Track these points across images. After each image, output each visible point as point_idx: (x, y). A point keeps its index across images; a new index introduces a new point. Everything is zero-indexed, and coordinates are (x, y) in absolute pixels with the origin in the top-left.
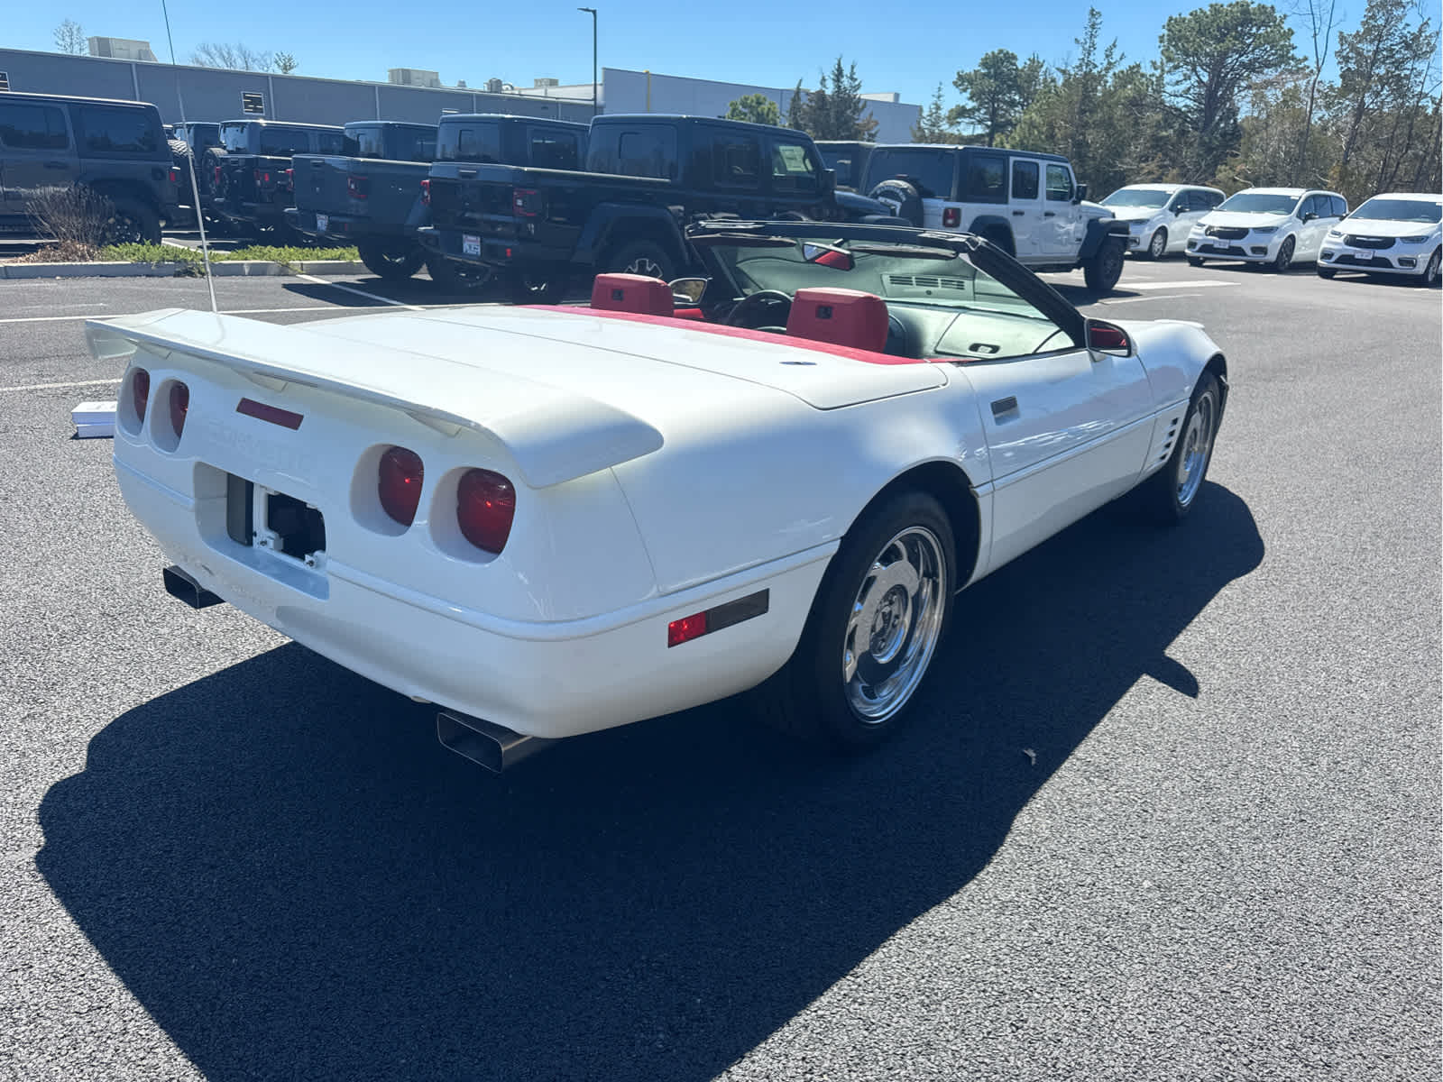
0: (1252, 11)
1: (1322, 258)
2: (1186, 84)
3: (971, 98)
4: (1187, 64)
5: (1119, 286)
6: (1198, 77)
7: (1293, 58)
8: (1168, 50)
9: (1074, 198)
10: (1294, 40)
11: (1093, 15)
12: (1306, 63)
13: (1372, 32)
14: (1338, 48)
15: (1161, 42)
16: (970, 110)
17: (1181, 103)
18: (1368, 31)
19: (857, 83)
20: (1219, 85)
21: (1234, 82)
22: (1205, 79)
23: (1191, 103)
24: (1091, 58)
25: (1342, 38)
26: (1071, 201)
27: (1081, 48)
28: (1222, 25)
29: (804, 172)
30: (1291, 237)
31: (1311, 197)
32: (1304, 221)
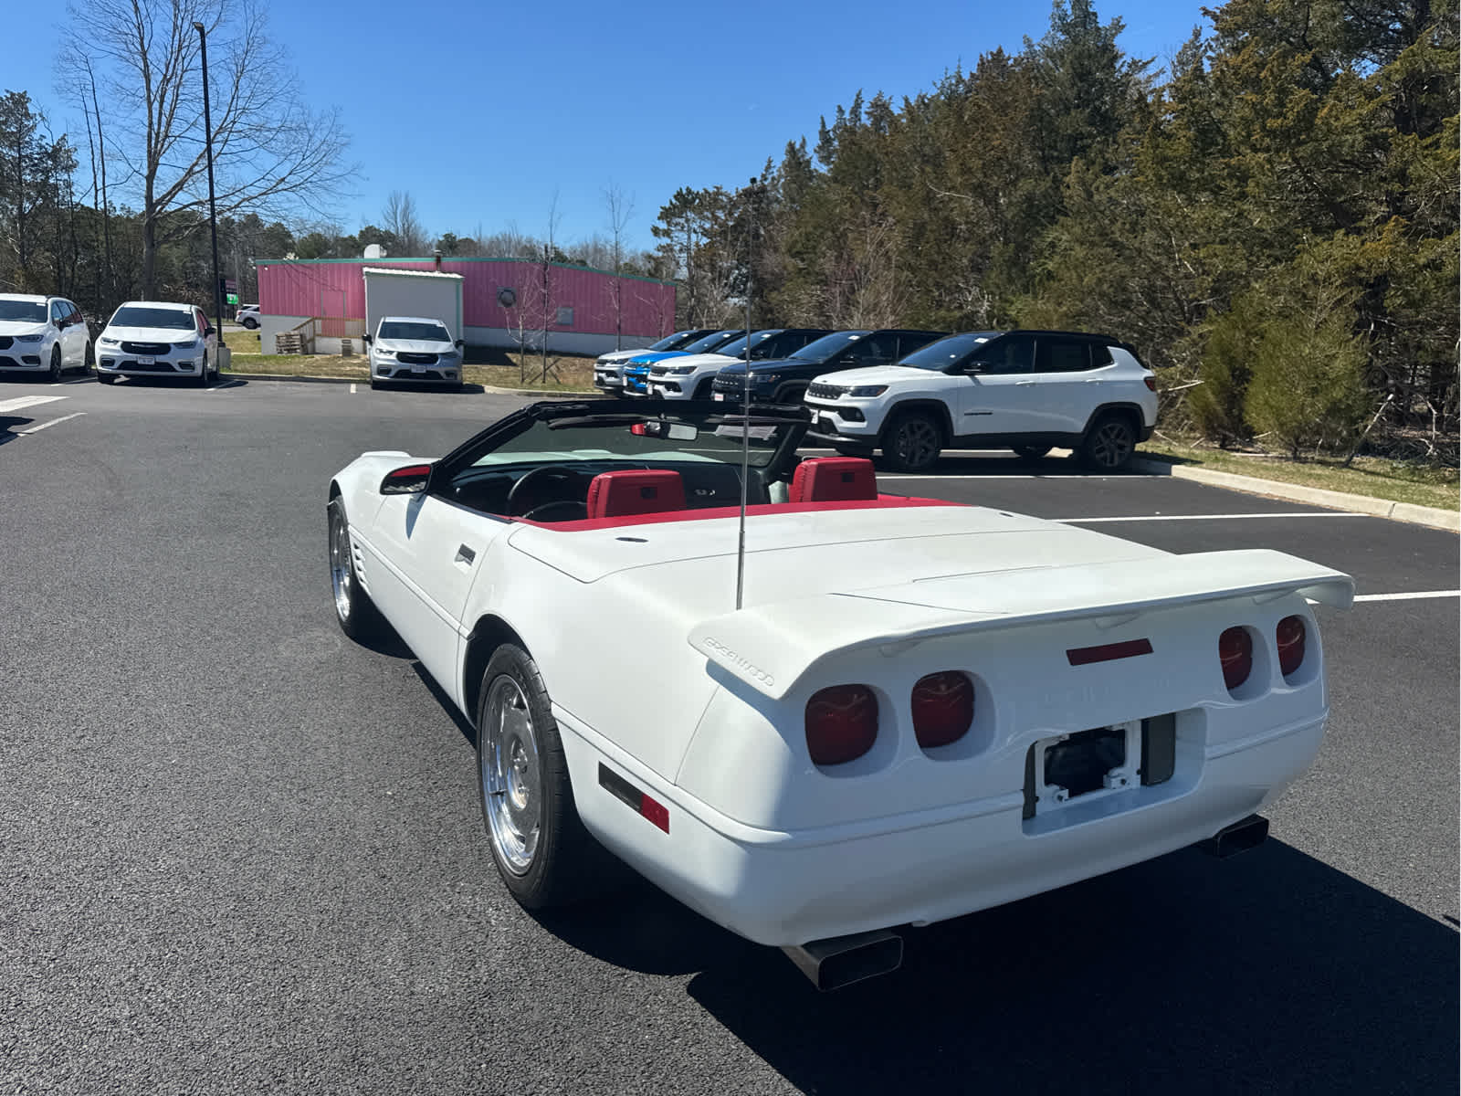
13: (12, 138)
30: (57, 345)
31: (55, 303)
32: (61, 329)
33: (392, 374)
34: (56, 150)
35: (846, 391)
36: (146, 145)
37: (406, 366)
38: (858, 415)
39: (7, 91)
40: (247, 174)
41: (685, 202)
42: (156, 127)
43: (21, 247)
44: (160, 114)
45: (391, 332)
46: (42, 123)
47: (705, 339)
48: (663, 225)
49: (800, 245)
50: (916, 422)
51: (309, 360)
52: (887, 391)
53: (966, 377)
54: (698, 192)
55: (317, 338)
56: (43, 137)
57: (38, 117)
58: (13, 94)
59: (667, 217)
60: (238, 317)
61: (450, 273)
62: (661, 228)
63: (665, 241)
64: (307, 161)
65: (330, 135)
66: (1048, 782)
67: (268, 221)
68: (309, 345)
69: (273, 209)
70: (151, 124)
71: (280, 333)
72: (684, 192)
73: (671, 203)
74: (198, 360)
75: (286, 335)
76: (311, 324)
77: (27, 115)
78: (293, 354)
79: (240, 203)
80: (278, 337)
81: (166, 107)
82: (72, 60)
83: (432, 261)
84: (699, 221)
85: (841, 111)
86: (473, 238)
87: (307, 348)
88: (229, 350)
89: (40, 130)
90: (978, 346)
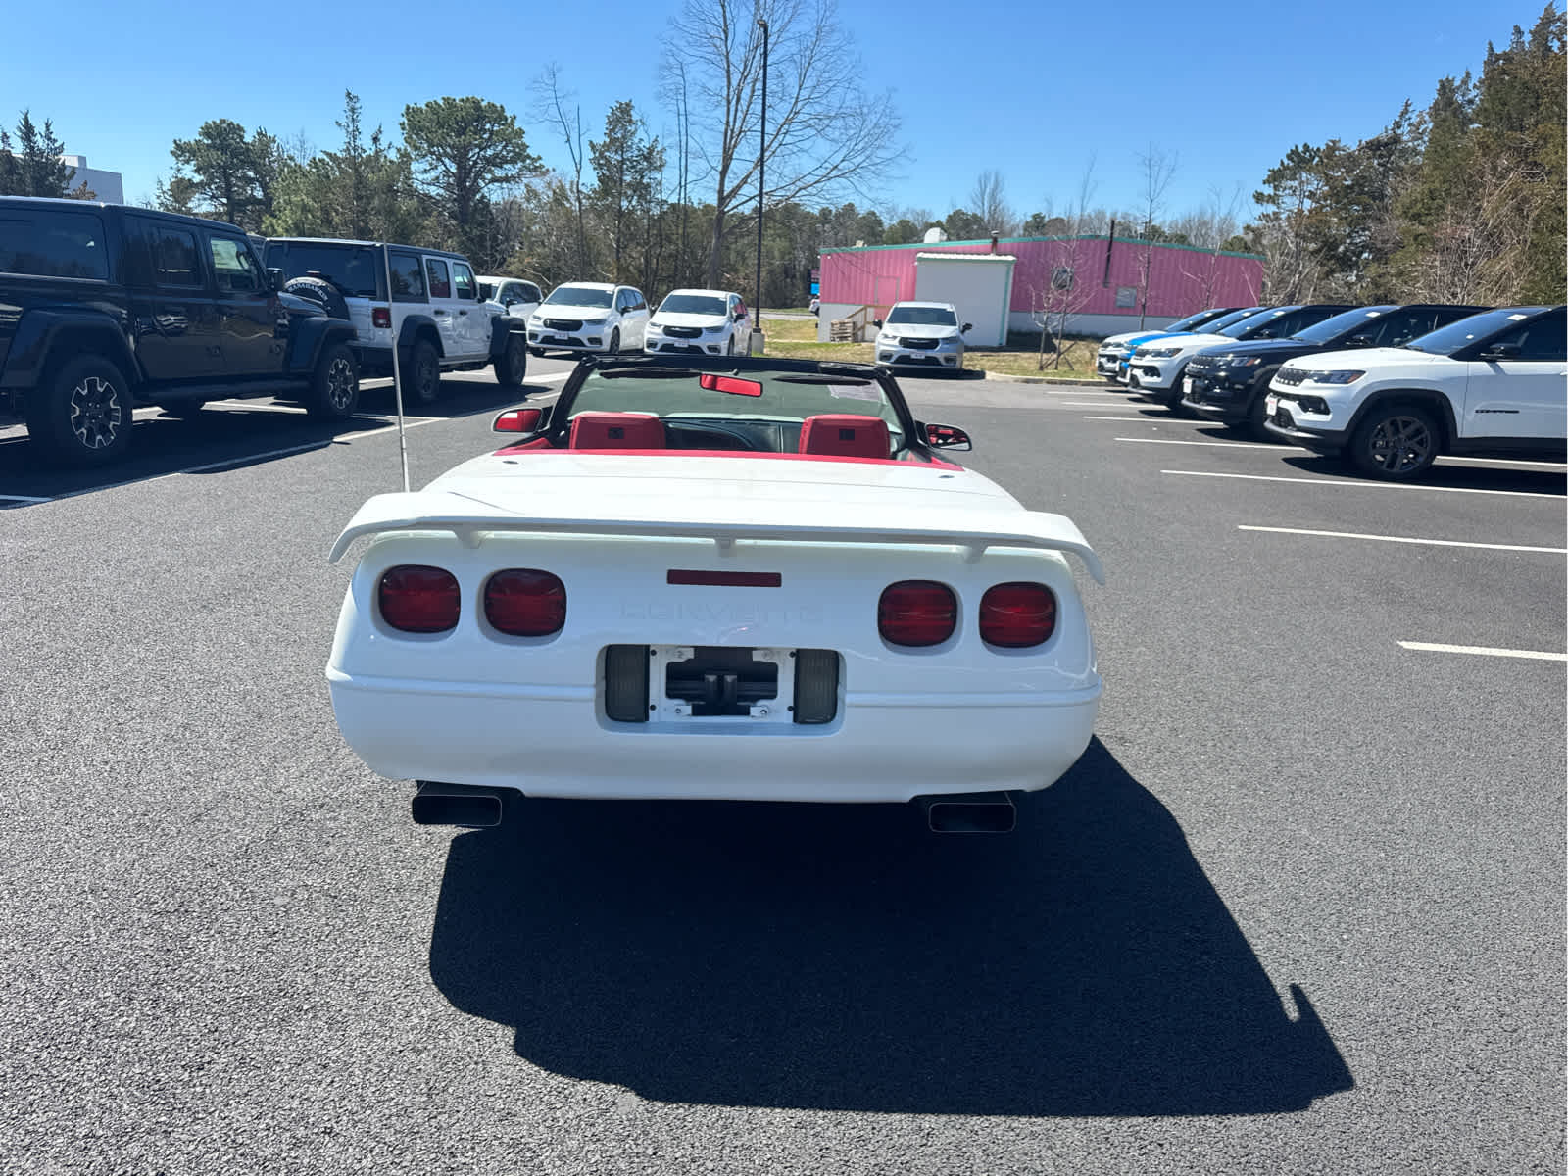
0: (484, 108)
1: (648, 347)
2: (434, 174)
3: (197, 171)
4: (433, 153)
5: (528, 380)
6: (445, 165)
7: (529, 157)
8: (410, 137)
9: (479, 296)
10: (526, 140)
11: (351, 99)
12: (541, 162)
13: (617, 143)
14: (592, 156)
15: (403, 129)
16: (197, 184)
17: (434, 191)
18: (613, 141)
19: (56, 145)
20: (467, 175)
21: (479, 176)
22: (453, 170)
23: (442, 191)
24: (358, 143)
25: (593, 146)
26: (476, 300)
27: (344, 131)
28: (458, 118)
29: (238, 270)
30: (617, 328)
31: (622, 292)
32: (622, 314)
33: (893, 359)
34: (651, 150)
35: (1310, 377)
36: (722, 143)
37: (907, 351)
38: (1322, 406)
39: (618, 102)
40: (806, 164)
41: (1301, 159)
42: (731, 124)
43: (618, 241)
44: (736, 110)
45: (902, 316)
46: (641, 128)
47: (1219, 319)
48: (1268, 190)
49: (1420, 205)
50: (1400, 419)
51: (856, 347)
52: (1362, 378)
53: (1485, 363)
54: (1318, 149)
55: (868, 326)
56: (641, 140)
57: (639, 123)
58: (622, 104)
59: (1275, 180)
60: (812, 305)
61: (1006, 255)
62: (1266, 194)
63: (1271, 208)
64: (861, 145)
65: (883, 118)
66: (671, 694)
67: (863, 208)
68: (860, 333)
69: (828, 197)
70: (728, 122)
71: (834, 322)
72: (1301, 149)
73: (1282, 163)
74: (724, 345)
75: (840, 324)
76: (863, 312)
77: (630, 121)
78: (845, 342)
79: (797, 192)
80: (833, 325)
81: (744, 103)
82: (670, 68)
83: (988, 242)
84: (1316, 183)
85: (1518, 32)
86: (1063, 216)
87: (857, 336)
88: (763, 336)
89: (640, 134)
90: (1512, 323)
